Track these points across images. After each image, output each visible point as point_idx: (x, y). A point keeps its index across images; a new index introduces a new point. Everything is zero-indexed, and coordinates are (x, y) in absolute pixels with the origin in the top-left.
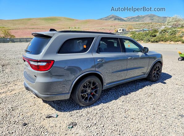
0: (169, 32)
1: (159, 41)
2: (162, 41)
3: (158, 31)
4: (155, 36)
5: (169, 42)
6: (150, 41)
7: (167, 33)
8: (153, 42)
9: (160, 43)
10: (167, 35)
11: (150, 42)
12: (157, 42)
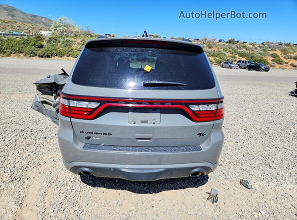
0: (61, 42)
1: (52, 56)
2: (56, 56)
3: (44, 39)
4: (41, 47)
5: (65, 57)
6: (36, 55)
7: (59, 44)
8: (42, 57)
9: (53, 58)
10: (60, 47)
11: (37, 57)
12: (48, 56)
